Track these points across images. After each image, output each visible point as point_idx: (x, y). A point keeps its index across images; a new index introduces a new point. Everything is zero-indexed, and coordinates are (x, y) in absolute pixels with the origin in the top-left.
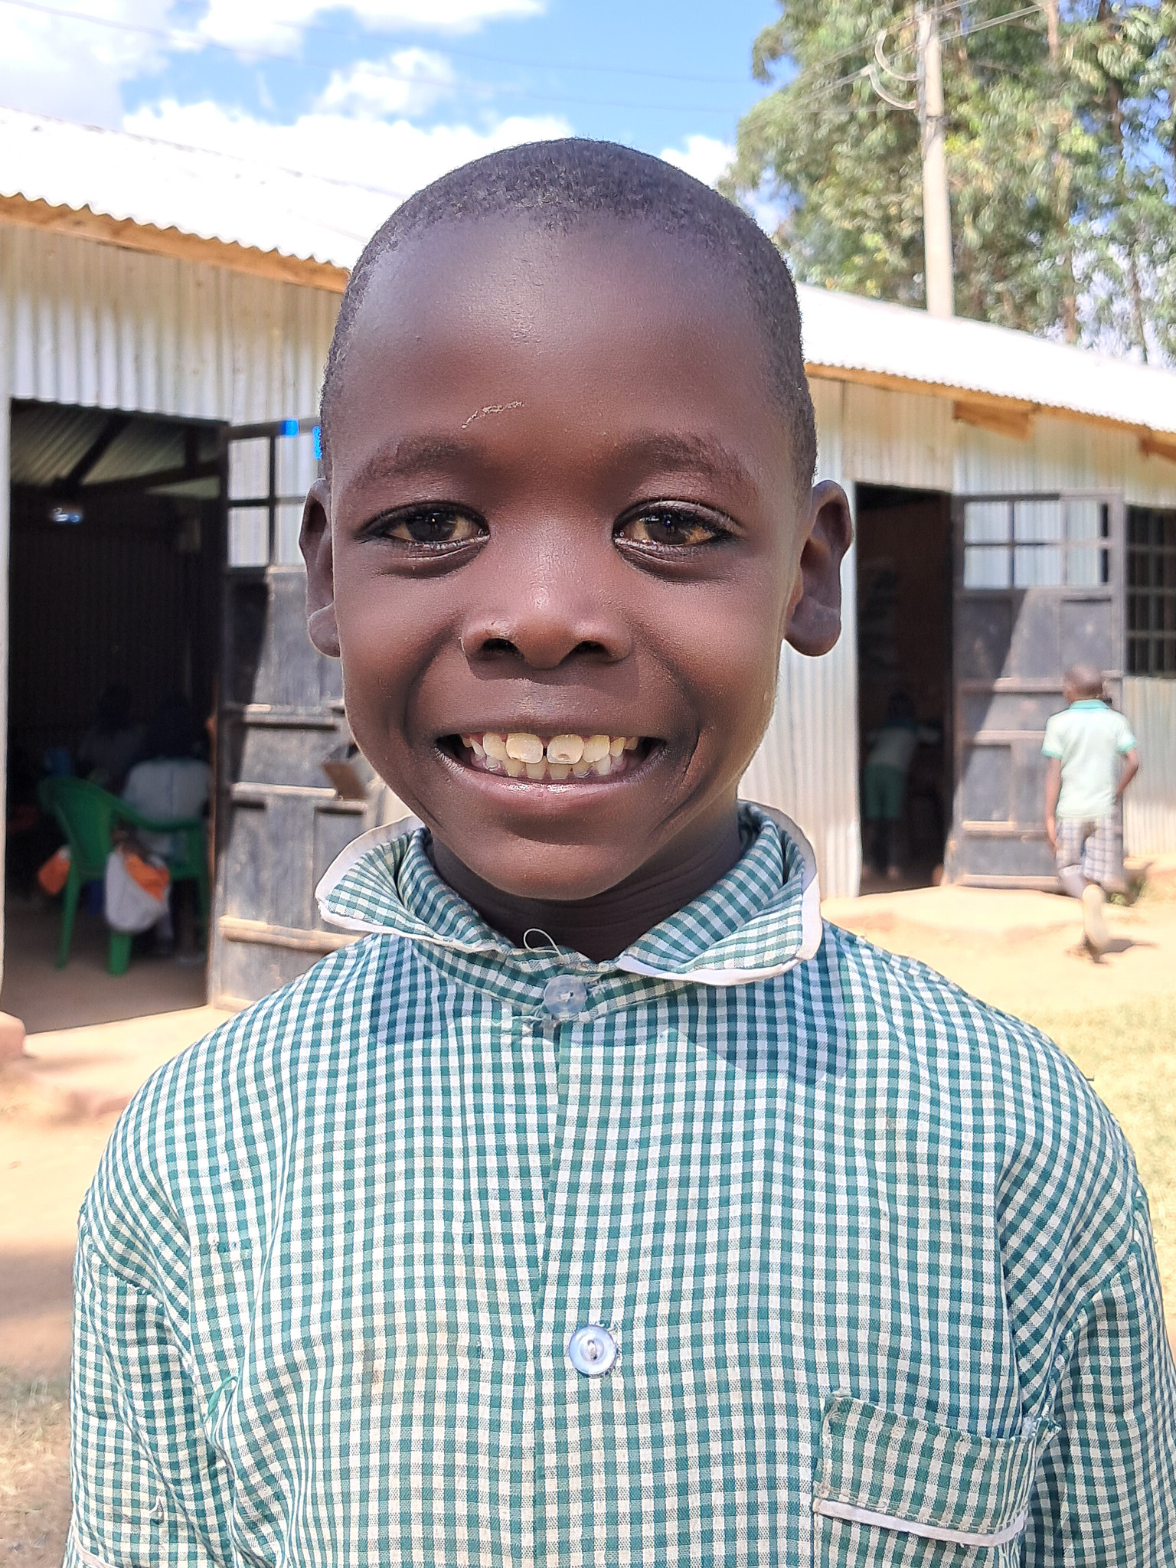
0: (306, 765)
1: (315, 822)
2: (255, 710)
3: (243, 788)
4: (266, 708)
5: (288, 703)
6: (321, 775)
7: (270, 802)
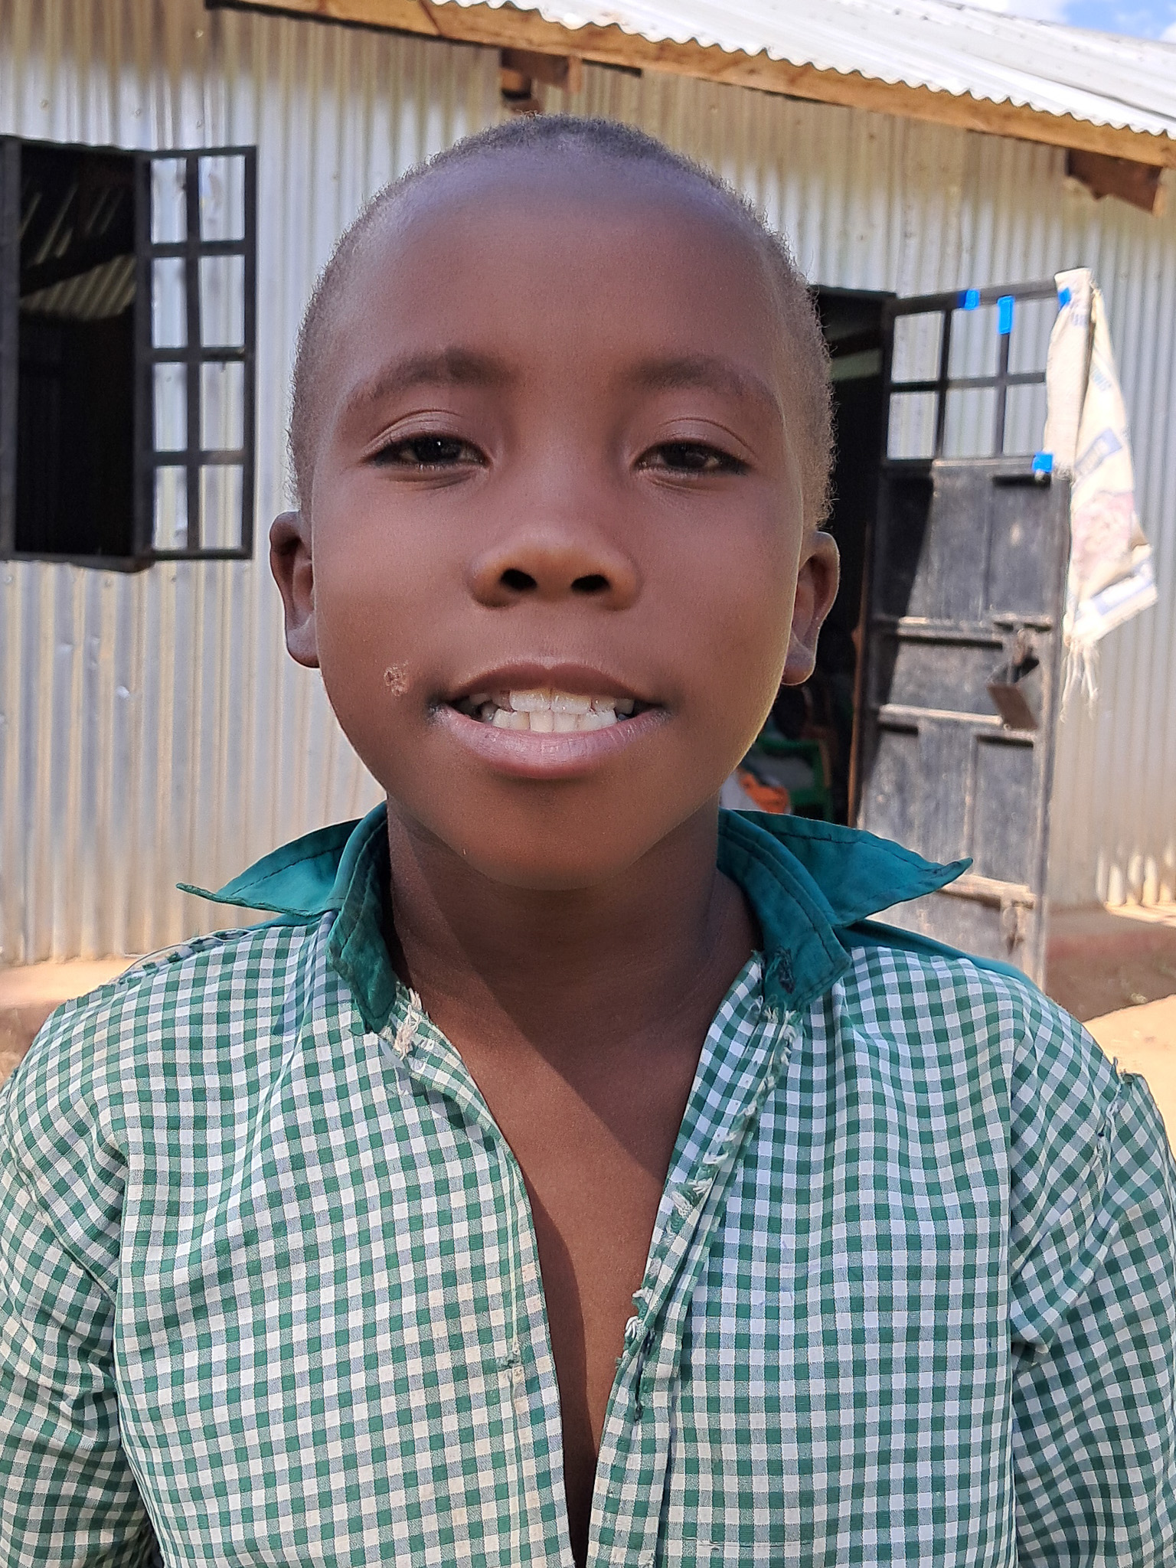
0: (968, 688)
1: (976, 752)
2: (911, 623)
3: (893, 710)
4: (923, 621)
5: (949, 617)
6: (986, 699)
7: (923, 726)
